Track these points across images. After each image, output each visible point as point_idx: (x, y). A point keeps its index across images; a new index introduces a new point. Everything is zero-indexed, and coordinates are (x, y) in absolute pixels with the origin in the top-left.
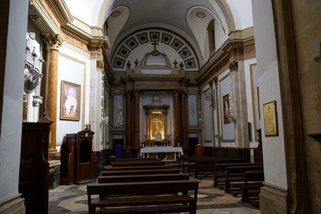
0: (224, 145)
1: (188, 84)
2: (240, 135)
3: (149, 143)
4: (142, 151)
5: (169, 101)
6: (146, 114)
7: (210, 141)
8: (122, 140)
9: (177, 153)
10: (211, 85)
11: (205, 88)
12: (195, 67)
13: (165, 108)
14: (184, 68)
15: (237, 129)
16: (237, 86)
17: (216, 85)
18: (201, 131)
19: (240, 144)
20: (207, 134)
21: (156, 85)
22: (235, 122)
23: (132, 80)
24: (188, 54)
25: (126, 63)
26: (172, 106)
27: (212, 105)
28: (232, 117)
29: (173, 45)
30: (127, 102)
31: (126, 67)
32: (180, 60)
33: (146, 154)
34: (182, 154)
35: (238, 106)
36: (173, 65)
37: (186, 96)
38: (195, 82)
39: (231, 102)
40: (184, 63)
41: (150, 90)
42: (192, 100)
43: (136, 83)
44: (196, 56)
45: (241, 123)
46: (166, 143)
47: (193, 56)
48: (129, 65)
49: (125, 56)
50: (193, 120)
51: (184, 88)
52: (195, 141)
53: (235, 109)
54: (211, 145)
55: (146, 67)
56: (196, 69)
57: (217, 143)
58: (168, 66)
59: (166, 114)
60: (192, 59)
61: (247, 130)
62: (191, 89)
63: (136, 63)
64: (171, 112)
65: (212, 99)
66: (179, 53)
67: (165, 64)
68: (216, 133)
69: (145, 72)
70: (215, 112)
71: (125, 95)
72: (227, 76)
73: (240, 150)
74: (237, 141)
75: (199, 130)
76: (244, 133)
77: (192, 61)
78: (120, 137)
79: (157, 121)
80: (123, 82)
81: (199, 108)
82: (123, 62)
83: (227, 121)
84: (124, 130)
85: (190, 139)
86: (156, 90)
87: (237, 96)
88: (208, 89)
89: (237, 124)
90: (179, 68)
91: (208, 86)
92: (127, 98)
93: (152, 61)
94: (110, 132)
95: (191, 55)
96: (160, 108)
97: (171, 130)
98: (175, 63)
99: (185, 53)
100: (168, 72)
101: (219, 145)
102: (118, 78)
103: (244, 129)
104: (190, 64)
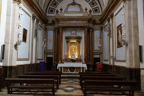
0: (117, 64)
1: (94, 23)
2: (131, 57)
5: (82, 34)
6: (67, 42)
7: (107, 61)
8: (52, 58)
9: (83, 68)
10: (109, 21)
12: (99, 12)
13: (79, 39)
14: (92, 13)
15: (128, 51)
17: (112, 20)
18: (102, 53)
20: (106, 56)
21: (74, 23)
22: (127, 45)
23: (58, 20)
24: (95, 4)
25: (56, 10)
26: (83, 37)
27: (109, 35)
28: (124, 41)
30: (55, 34)
31: (55, 13)
32: (89, 8)
33: (61, 68)
34: (86, 69)
36: (85, 11)
37: (93, 31)
38: (99, 22)
40: (92, 10)
41: (70, 27)
42: (97, 33)
43: (61, 22)
44: (100, 5)
45: (133, 46)
47: (98, 5)
48: (57, 12)
49: (55, 6)
50: (97, 46)
51: (91, 25)
52: (98, 60)
53: (127, 34)
54: (108, 63)
55: (66, 12)
56: (100, 14)
57: (112, 62)
58: (81, 11)
59: (79, 42)
60: (98, 7)
61: (138, 53)
62: (96, 26)
63: (61, 10)
64: (83, 41)
65: (109, 31)
66: (89, 3)
67: (79, 10)
68: (111, 55)
69: (66, 15)
70: (111, 40)
73: (131, 70)
74: (128, 61)
75: (101, 53)
76: (135, 55)
77: (97, 8)
78: (51, 56)
79: (73, 46)
80: (53, 23)
81: (101, 37)
82: (54, 10)
84: (53, 51)
85: (95, 58)
86: (74, 27)
87: (130, 23)
88: (107, 25)
89: (129, 46)
90: (89, 13)
91: (107, 23)
92: (55, 32)
93: (72, 9)
94: (45, 53)
95: (97, 5)
96: (75, 38)
97: (82, 52)
98: (86, 9)
99: (93, 4)
100: (81, 15)
101: (113, 64)
102: (50, 21)
103: (135, 51)
104: (96, 10)
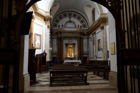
0: (98, 59)
1: (84, 34)
2: (104, 56)
3: (67, 58)
4: (65, 61)
5: (75, 42)
6: (66, 47)
7: (92, 58)
8: (56, 57)
9: (79, 63)
10: (93, 35)
11: (91, 36)
12: (86, 27)
13: (74, 44)
14: (82, 28)
15: (103, 53)
16: (103, 36)
17: (95, 35)
18: (88, 54)
19: (104, 59)
20: (91, 55)
21: (70, 35)
22: (102, 50)
23: (60, 33)
24: (84, 22)
25: (58, 25)
26: (77, 43)
27: (93, 43)
28: (101, 48)
29: (78, 18)
31: (58, 27)
32: (80, 24)
33: (66, 63)
34: (81, 63)
35: (104, 44)
36: (77, 27)
37: (83, 39)
38: (86, 34)
39: (101, 42)
40: (82, 26)
41: (68, 37)
42: (85, 41)
43: (62, 34)
44: (87, 23)
45: (105, 51)
46: (74, 58)
47: (86, 23)
48: (59, 26)
49: (58, 22)
50: (85, 50)
51: (82, 36)
52: (86, 58)
53: (103, 45)
54: (93, 60)
55: (66, 27)
56: (87, 28)
57: (95, 59)
58: (75, 27)
59: (74, 47)
60: (85, 24)
61: (107, 54)
62: (84, 37)
63: (62, 26)
64: (76, 46)
65: (93, 41)
66: (80, 21)
67: (74, 26)
68: (95, 55)
69: (66, 29)
70: (95, 46)
71: (58, 39)
72: (99, 32)
73: (104, 61)
74: (103, 58)
75: (88, 53)
76: (106, 55)
77: (85, 25)
79: (70, 50)
80: (57, 33)
81: (88, 44)
82: (57, 25)
83: (99, 50)
84: (57, 53)
85: (84, 57)
86: (71, 37)
87: (103, 40)
88: (92, 37)
90: (80, 28)
91: (92, 36)
92: (58, 40)
93: (69, 25)
94: (51, 54)
95: (85, 22)
96: (72, 44)
97: (76, 53)
98: (78, 26)
99: (82, 22)
100: (75, 30)
101: (96, 59)
102: (55, 32)
103: (106, 53)
104: (84, 26)
